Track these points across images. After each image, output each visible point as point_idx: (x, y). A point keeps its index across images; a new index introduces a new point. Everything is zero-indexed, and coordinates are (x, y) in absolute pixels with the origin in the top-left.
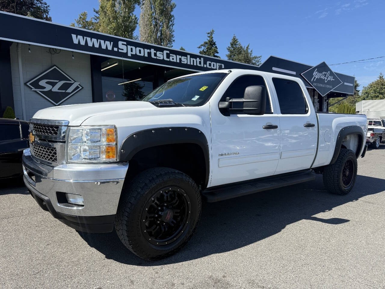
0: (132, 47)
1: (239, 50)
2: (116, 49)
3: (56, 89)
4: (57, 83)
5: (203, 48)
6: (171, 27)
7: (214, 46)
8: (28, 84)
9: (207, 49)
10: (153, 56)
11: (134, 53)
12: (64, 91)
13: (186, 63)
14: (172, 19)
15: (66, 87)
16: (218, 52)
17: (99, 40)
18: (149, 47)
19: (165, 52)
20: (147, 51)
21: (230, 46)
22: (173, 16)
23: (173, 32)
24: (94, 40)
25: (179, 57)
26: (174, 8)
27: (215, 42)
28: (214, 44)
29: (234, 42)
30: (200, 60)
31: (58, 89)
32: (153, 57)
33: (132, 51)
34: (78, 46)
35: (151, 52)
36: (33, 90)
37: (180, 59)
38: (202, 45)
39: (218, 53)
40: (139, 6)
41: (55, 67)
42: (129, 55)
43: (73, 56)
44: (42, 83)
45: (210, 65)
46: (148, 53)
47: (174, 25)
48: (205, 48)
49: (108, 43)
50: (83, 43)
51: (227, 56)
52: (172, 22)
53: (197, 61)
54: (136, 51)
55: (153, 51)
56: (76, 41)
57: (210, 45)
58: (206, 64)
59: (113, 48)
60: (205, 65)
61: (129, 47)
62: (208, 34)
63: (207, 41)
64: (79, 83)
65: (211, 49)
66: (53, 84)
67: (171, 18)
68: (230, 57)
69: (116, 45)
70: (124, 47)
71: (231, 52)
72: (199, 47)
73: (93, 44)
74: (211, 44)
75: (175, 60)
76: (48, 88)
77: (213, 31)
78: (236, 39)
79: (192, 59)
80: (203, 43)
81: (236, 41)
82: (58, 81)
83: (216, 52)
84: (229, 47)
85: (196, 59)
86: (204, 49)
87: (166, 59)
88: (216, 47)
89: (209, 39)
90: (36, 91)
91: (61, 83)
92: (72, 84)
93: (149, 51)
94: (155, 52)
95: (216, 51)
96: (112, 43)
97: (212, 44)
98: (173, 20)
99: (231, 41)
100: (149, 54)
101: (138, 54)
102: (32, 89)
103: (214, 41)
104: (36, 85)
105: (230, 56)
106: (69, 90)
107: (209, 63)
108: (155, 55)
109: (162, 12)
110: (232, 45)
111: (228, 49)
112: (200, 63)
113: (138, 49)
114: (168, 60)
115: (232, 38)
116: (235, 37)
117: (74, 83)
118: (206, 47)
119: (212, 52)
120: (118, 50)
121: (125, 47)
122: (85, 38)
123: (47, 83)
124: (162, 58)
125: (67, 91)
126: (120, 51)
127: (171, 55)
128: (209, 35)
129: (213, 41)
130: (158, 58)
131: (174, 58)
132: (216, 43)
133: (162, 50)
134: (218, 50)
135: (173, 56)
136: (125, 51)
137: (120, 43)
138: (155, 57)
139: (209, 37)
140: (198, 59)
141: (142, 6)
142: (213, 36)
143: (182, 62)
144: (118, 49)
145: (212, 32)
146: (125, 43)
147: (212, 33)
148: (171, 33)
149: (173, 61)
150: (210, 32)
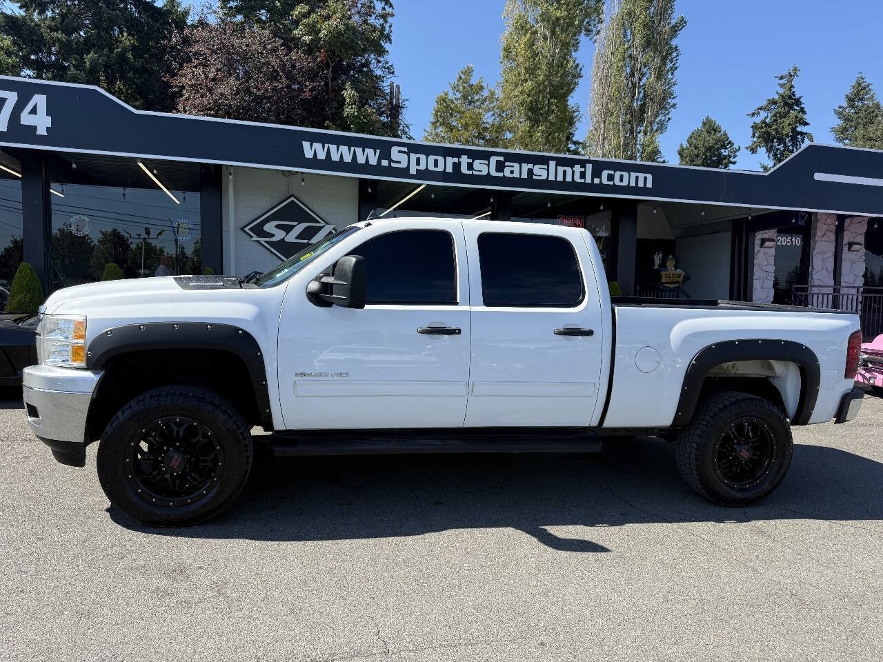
0: (418, 156)
1: (870, 113)
2: (385, 163)
3: (291, 238)
4: (294, 226)
5: (763, 114)
6: (670, 73)
7: (796, 107)
8: (246, 229)
9: (775, 116)
10: (464, 170)
11: (422, 167)
12: (306, 241)
13: (544, 177)
14: (674, 54)
15: (309, 233)
16: (807, 121)
17: (352, 148)
18: (457, 153)
19: (494, 159)
20: (450, 161)
21: (845, 104)
22: (676, 47)
23: (674, 85)
24: (344, 149)
25: (526, 167)
26: (681, 29)
27: (800, 97)
28: (798, 102)
29: (859, 93)
30: (583, 170)
31: (296, 238)
32: (463, 172)
33: (418, 163)
34: (314, 163)
35: (460, 163)
36: (254, 239)
37: (530, 172)
38: (761, 108)
39: (806, 124)
40: (588, 38)
41: (292, 199)
42: (413, 171)
43: (303, 181)
44: (270, 227)
45: (611, 178)
46: (454, 164)
47: (676, 68)
48: (770, 115)
49: (369, 151)
50: (322, 156)
51: (833, 130)
52: (671, 61)
53: (573, 172)
54: (427, 163)
55: (464, 160)
56: (309, 154)
57: (784, 106)
58: (600, 177)
59: (379, 162)
60: (595, 179)
61: (413, 156)
62: (781, 78)
63: (776, 97)
64: (332, 226)
65: (786, 115)
66: (288, 229)
67: (670, 54)
68: (842, 132)
69: (386, 154)
70: (404, 158)
71: (847, 119)
72: (753, 114)
73: (341, 156)
74: (786, 104)
75: (516, 175)
76: (279, 235)
77: (795, 70)
78: (863, 85)
79: (561, 169)
80: (764, 103)
81: (864, 88)
82: (295, 223)
83: (800, 124)
84: (840, 107)
85: (572, 167)
86: (767, 117)
87: (494, 173)
88: (802, 108)
89: (781, 91)
90: (258, 242)
91: (300, 228)
92: (321, 228)
93: (456, 160)
94: (470, 161)
95: (801, 119)
96: (378, 151)
97: (791, 102)
98: (677, 56)
99: (849, 91)
100: (457, 166)
101: (431, 167)
102: (252, 237)
103: (797, 96)
104: (259, 230)
105: (843, 130)
106: (314, 240)
107: (609, 175)
108: (470, 166)
109: (648, 43)
110: (851, 100)
111: (839, 113)
112: (583, 175)
113: (432, 158)
114: (501, 175)
115: (853, 82)
116: (863, 79)
117: (324, 226)
118: (774, 112)
119: (788, 122)
120: (390, 164)
121: (406, 156)
122: (326, 146)
123: (277, 227)
124: (484, 173)
125: (311, 242)
126: (393, 165)
127: (507, 164)
128: (782, 82)
129: (794, 95)
130: (475, 173)
131: (515, 170)
132: (801, 100)
133: (486, 156)
134: (805, 117)
135: (513, 166)
136: (404, 165)
137: (395, 150)
138: (470, 172)
139: (782, 86)
140: (578, 168)
141: (595, 37)
142: (793, 83)
143: (534, 177)
144: (391, 161)
145: (792, 74)
146: (405, 149)
147: (791, 76)
148: (669, 88)
149: (511, 176)
150: (787, 73)
